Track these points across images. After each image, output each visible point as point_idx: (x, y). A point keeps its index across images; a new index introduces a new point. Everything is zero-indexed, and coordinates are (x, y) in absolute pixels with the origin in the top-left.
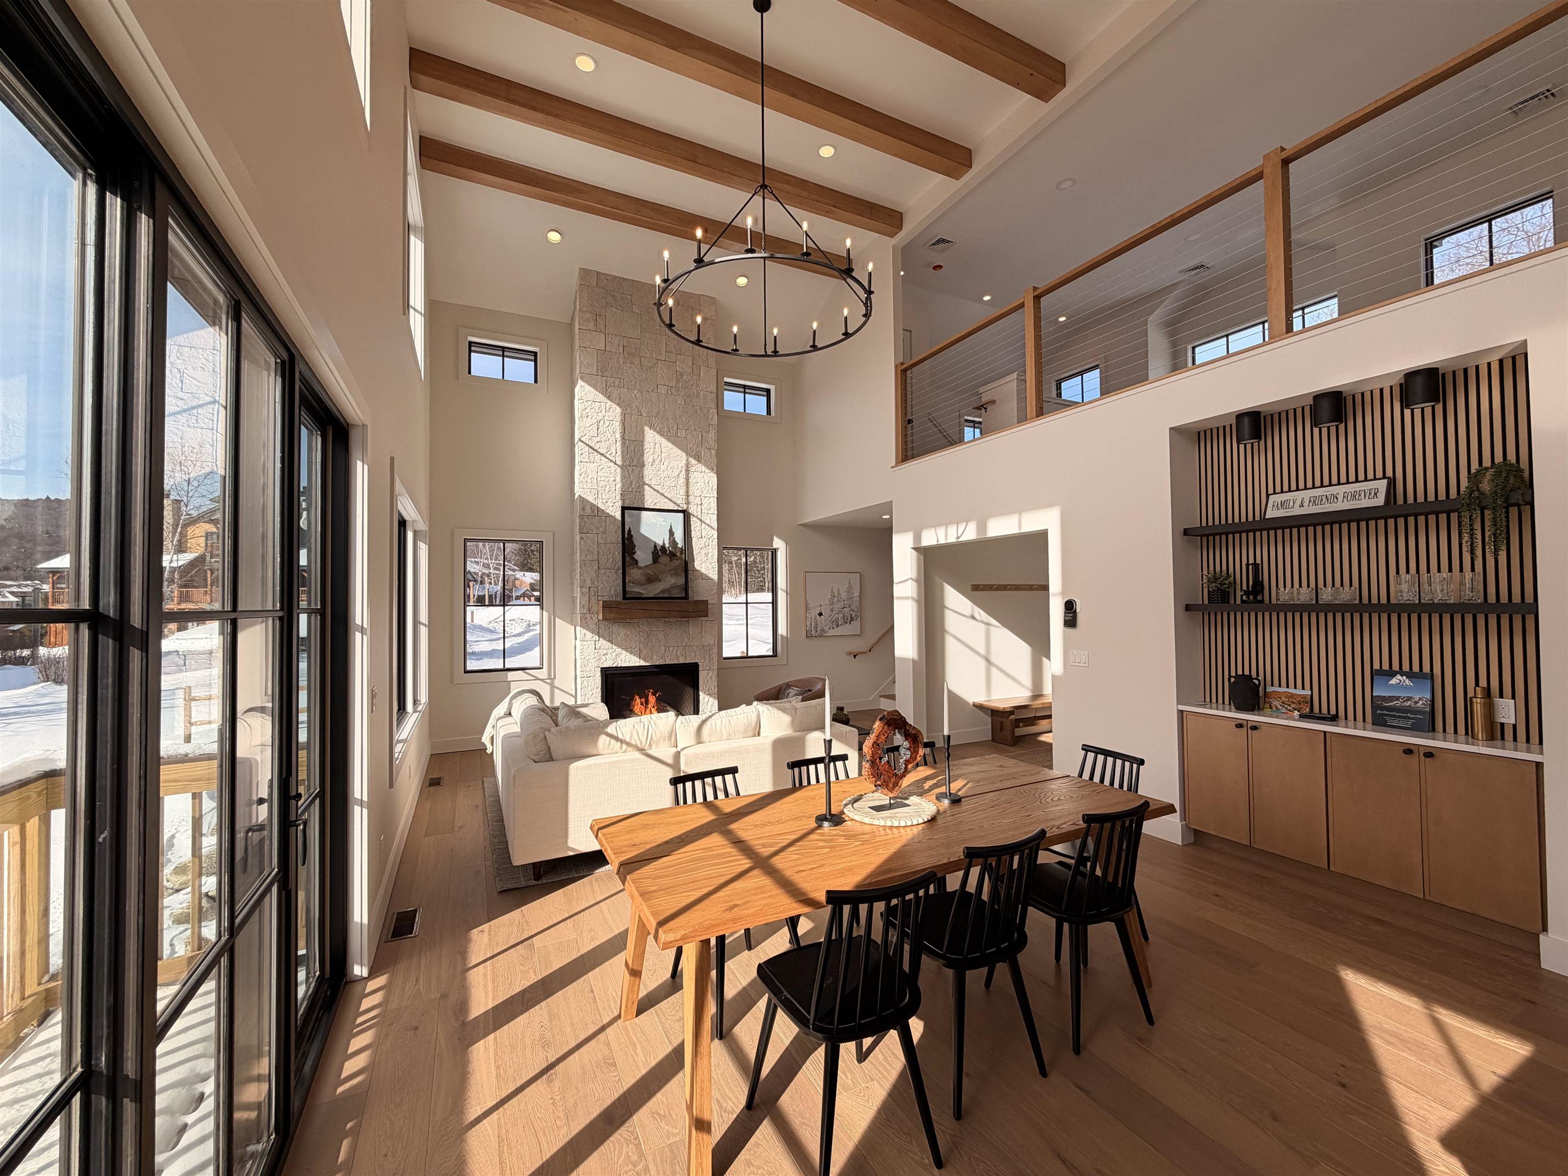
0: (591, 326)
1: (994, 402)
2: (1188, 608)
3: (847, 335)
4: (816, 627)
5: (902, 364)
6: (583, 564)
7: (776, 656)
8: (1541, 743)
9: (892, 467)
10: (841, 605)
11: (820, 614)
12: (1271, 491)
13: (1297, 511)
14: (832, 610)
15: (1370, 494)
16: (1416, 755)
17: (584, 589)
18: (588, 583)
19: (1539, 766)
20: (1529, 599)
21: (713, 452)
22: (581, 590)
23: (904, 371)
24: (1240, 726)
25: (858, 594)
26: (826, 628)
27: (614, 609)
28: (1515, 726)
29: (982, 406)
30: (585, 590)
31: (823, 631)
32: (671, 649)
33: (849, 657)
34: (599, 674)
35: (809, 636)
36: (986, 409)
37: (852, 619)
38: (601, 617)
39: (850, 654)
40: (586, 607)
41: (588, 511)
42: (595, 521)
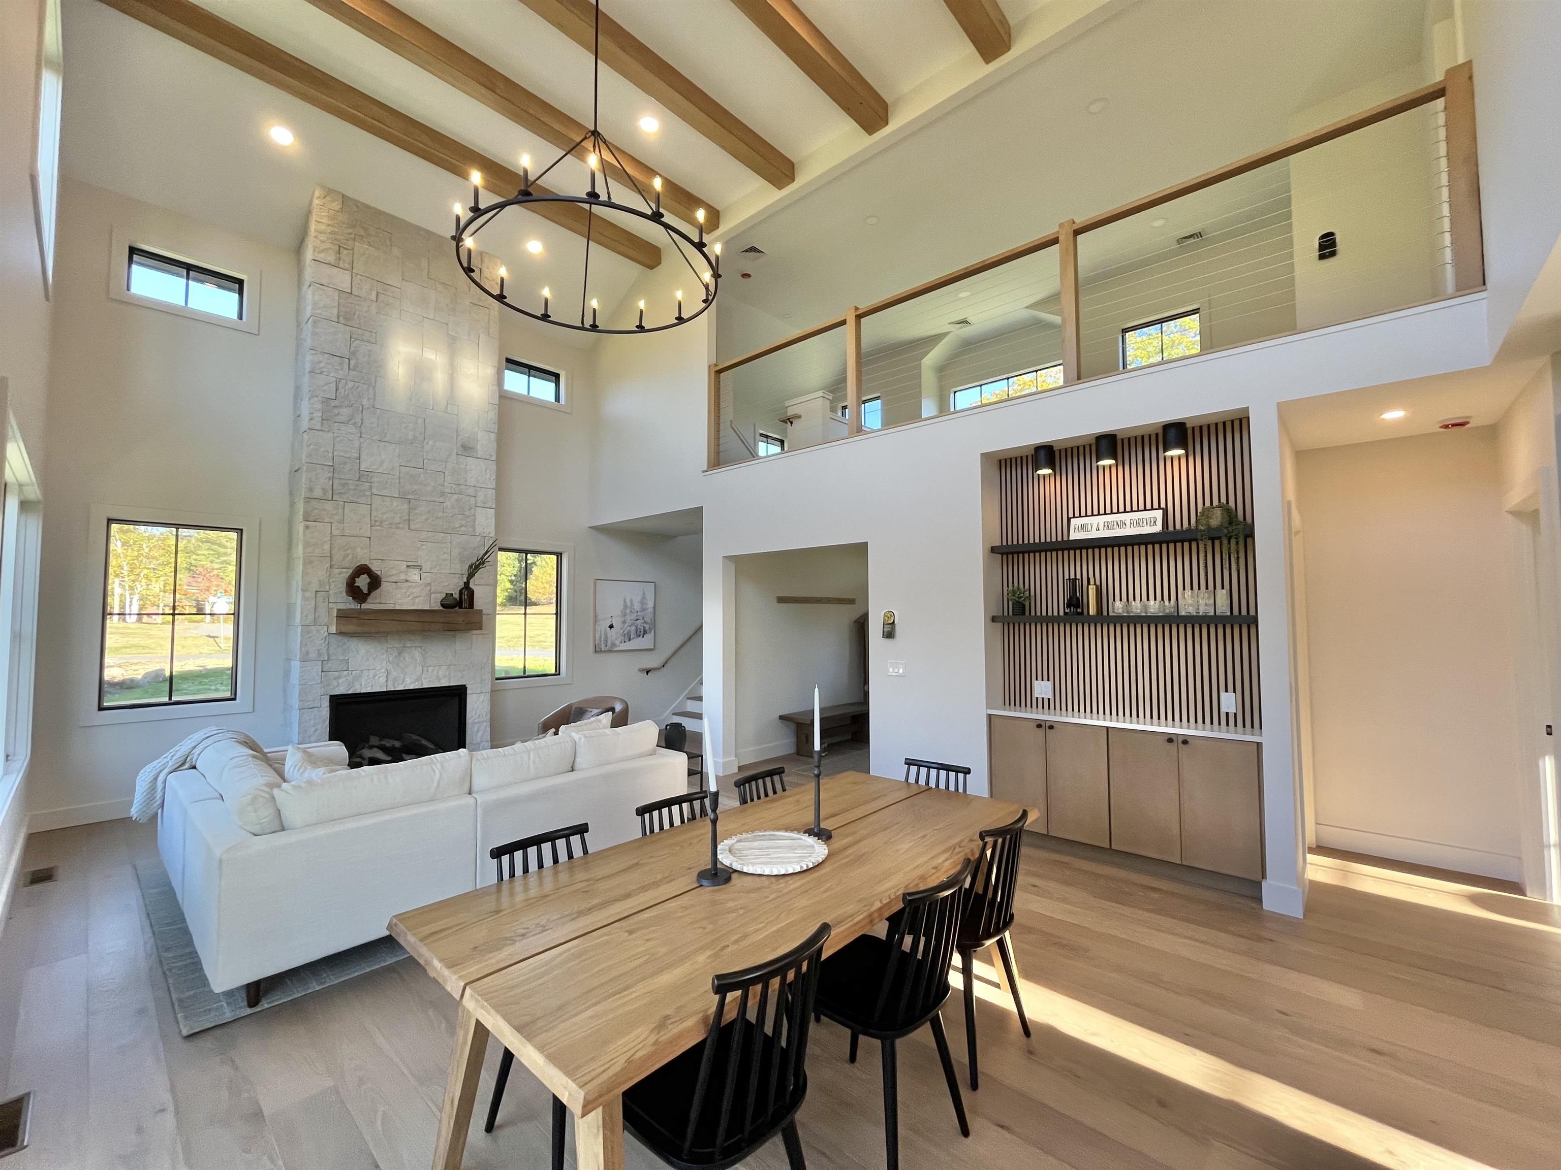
0: (331, 258)
1: (800, 417)
2: (994, 619)
3: (680, 320)
4: (606, 641)
5: (716, 365)
6: (308, 562)
7: (559, 674)
8: (1261, 728)
9: (703, 472)
10: (634, 616)
11: (611, 627)
12: (1071, 515)
13: (1094, 535)
14: (624, 622)
15: (1151, 522)
16: (1175, 744)
17: (308, 594)
18: (315, 586)
19: (1259, 745)
20: (1252, 613)
21: (491, 437)
22: (303, 595)
23: (719, 372)
24: (1039, 726)
25: (652, 606)
26: (617, 642)
27: (354, 620)
28: (1235, 714)
29: (788, 419)
30: (310, 595)
31: (613, 645)
32: (430, 669)
33: (640, 674)
34: (326, 703)
35: (597, 650)
36: (791, 423)
37: (645, 632)
38: (333, 629)
39: (643, 670)
40: (311, 617)
41: (318, 493)
42: (329, 506)
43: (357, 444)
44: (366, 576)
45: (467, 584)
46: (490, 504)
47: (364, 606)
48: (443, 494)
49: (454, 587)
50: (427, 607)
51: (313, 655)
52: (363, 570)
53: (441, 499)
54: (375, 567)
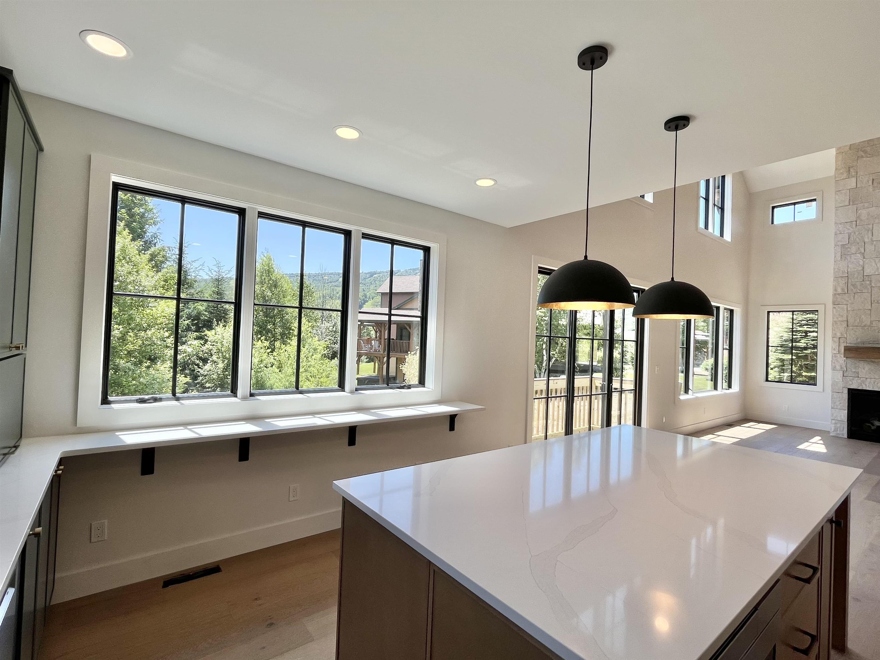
6: (835, 323)
18: (839, 335)
22: (833, 339)
30: (836, 340)
34: (846, 391)
41: (840, 290)
42: (846, 297)
51: (838, 367)
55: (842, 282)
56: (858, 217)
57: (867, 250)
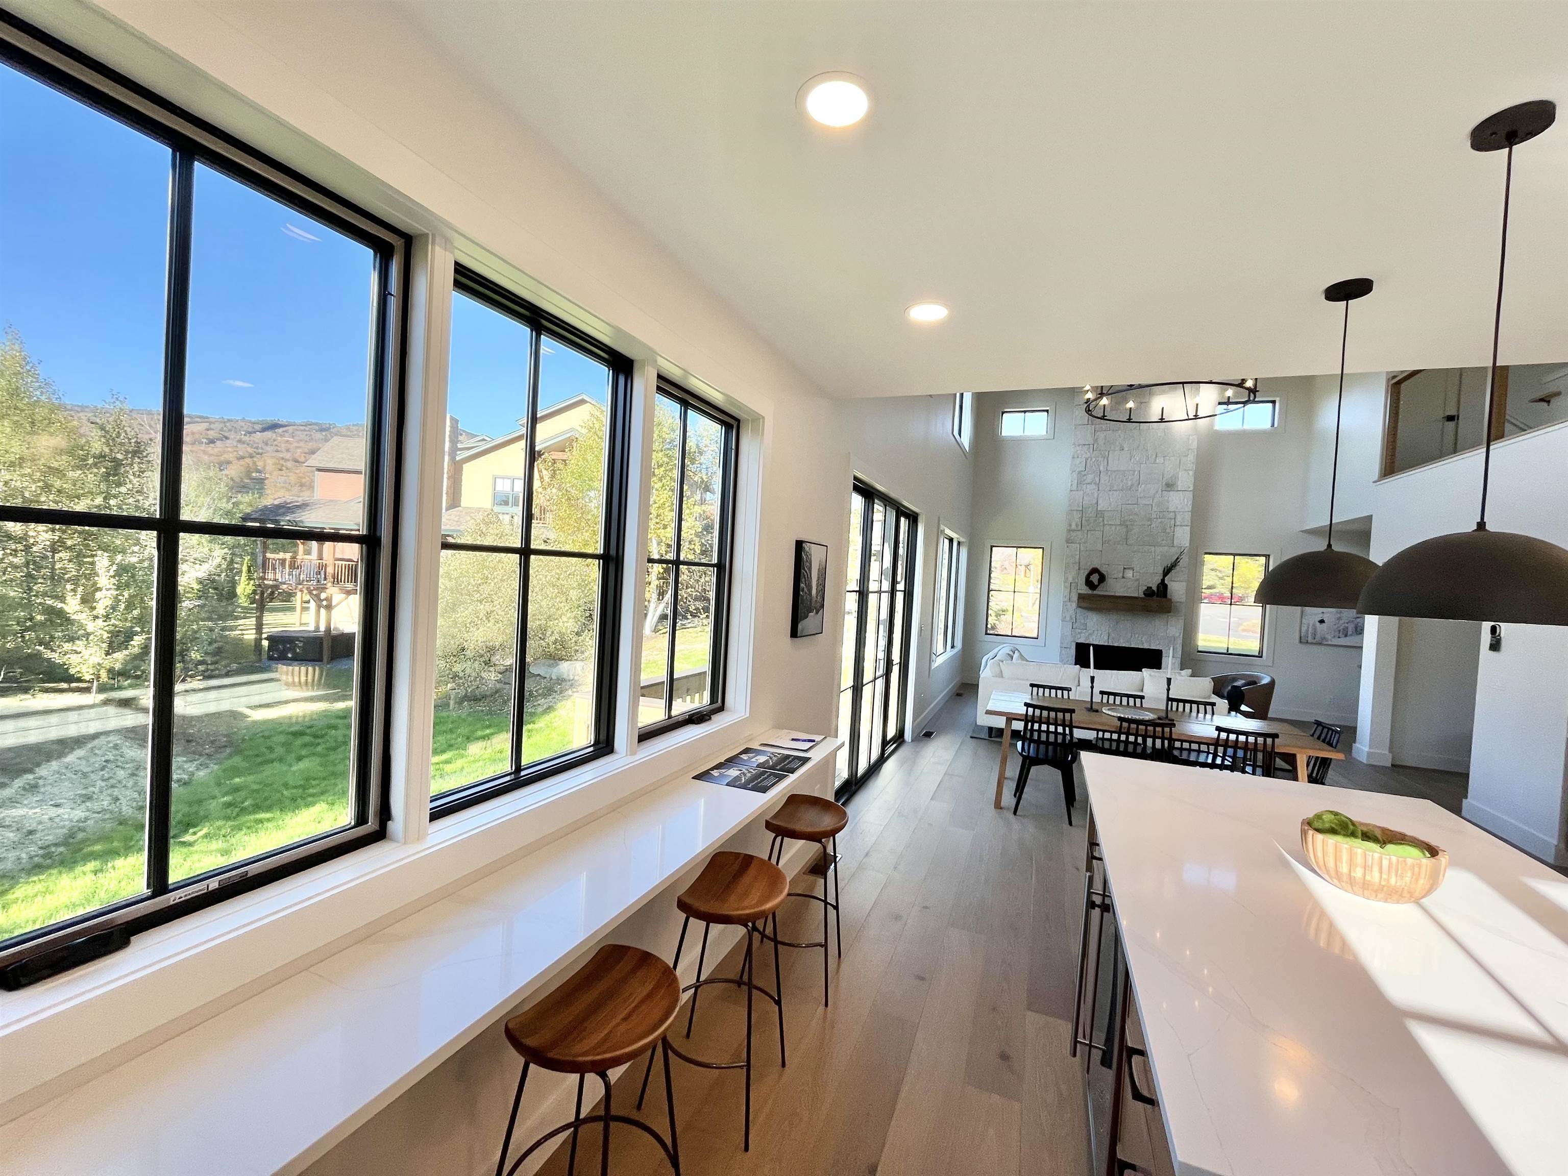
4: (1314, 634)
6: (1067, 566)
7: (1261, 657)
9: (1374, 482)
11: (1322, 621)
14: (1339, 619)
17: (1067, 584)
18: (1070, 580)
21: (1191, 473)
22: (1064, 585)
23: (1399, 383)
26: (1329, 637)
27: (1087, 600)
31: (1324, 638)
32: (1137, 636)
34: (1073, 646)
35: (1303, 642)
36: (1548, 402)
38: (1077, 604)
40: (1067, 597)
41: (1074, 526)
42: (1079, 533)
43: (1096, 496)
44: (1097, 574)
45: (1163, 580)
46: (1186, 523)
47: (1095, 592)
48: (1150, 520)
49: (1154, 582)
50: (1136, 595)
51: (1068, 618)
52: (1094, 571)
53: (1149, 523)
54: (1103, 570)
55: (1077, 516)
56: (1096, 440)
57: (1102, 481)
